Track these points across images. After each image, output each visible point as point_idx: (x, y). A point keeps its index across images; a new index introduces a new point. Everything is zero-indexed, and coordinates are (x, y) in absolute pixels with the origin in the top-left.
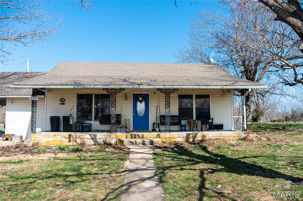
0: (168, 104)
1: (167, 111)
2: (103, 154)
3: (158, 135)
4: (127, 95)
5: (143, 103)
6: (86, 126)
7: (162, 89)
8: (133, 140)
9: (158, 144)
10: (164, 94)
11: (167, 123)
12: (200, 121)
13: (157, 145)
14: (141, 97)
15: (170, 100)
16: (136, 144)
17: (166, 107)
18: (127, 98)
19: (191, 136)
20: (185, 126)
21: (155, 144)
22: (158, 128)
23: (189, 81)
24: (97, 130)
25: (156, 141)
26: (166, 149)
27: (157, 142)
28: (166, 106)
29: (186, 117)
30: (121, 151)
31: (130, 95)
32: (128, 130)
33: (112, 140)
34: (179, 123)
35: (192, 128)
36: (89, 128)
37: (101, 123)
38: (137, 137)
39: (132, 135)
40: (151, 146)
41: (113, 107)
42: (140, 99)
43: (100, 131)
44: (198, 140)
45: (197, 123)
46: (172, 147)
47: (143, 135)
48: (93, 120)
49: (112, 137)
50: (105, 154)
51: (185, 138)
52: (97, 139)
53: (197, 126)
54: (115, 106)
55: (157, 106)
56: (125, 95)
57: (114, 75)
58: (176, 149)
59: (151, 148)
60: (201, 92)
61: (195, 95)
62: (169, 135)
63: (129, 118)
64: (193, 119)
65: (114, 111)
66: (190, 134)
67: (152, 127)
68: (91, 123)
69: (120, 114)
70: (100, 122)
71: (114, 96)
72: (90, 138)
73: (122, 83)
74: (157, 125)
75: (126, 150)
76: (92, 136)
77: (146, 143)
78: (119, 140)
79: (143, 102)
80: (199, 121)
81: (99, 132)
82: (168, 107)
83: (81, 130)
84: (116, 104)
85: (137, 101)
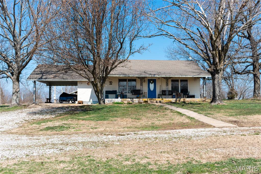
3: (162, 99)
5: (153, 84)
6: (125, 96)
10: (165, 79)
14: (152, 81)
15: (168, 82)
20: (175, 95)
29: (175, 91)
31: (146, 80)
34: (172, 94)
48: (127, 93)
49: (141, 100)
53: (181, 96)
55: (160, 85)
60: (183, 78)
61: (180, 80)
63: (146, 92)
64: (179, 92)
66: (177, 99)
67: (158, 96)
74: (161, 95)
80: (182, 93)
82: (167, 86)
85: (150, 83)
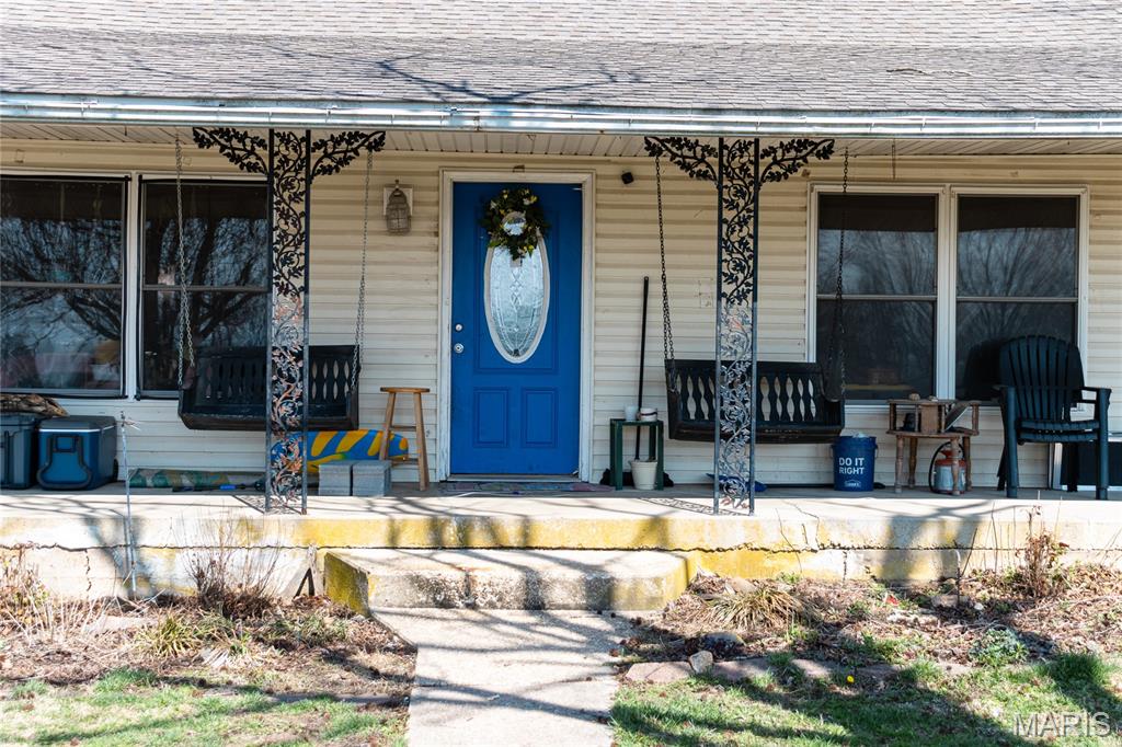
0: (739, 267)
1: (736, 324)
2: (166, 713)
3: (656, 523)
4: (409, 194)
5: (536, 263)
6: (65, 443)
7: (692, 147)
8: (446, 568)
9: (653, 601)
10: (711, 185)
11: (727, 428)
12: (997, 411)
13: (645, 615)
14: (518, 207)
15: (755, 237)
16: (473, 606)
17: (720, 295)
18: (409, 218)
19: (929, 537)
20: (870, 445)
21: (631, 604)
22: (652, 458)
23: (920, 81)
24: (161, 473)
25: (636, 582)
26: (730, 665)
27: (649, 589)
28: (728, 288)
29: (876, 376)
30: (335, 673)
31: (432, 196)
32: (410, 474)
33: (267, 564)
34: (823, 426)
35: (923, 467)
36: (87, 459)
37: (195, 414)
38: (479, 538)
39: (436, 527)
40: (597, 623)
41: (284, 290)
42: (506, 227)
43: (186, 481)
44: (988, 580)
45: (969, 425)
46: (783, 645)
47: (526, 524)
48: (131, 388)
49: (270, 539)
50: (185, 708)
51: (877, 555)
52: (146, 552)
53: (965, 448)
54: (298, 282)
55: (646, 282)
56: (387, 193)
57: (303, 32)
58: (815, 671)
59: (595, 642)
60: (1006, 174)
61: (954, 203)
62: (745, 525)
63: (420, 378)
64: (933, 392)
65: (296, 323)
66: (918, 523)
67: (607, 450)
68: (108, 413)
69: (351, 342)
70: (185, 411)
71: (295, 198)
72: (88, 541)
73: (356, 90)
74: (645, 436)
75: (381, 661)
76: (108, 531)
77: (557, 595)
78: (332, 560)
79: (537, 252)
80: (983, 411)
81: (179, 490)
82: (742, 297)
83: (19, 474)
84: (306, 266)
85: (488, 244)
